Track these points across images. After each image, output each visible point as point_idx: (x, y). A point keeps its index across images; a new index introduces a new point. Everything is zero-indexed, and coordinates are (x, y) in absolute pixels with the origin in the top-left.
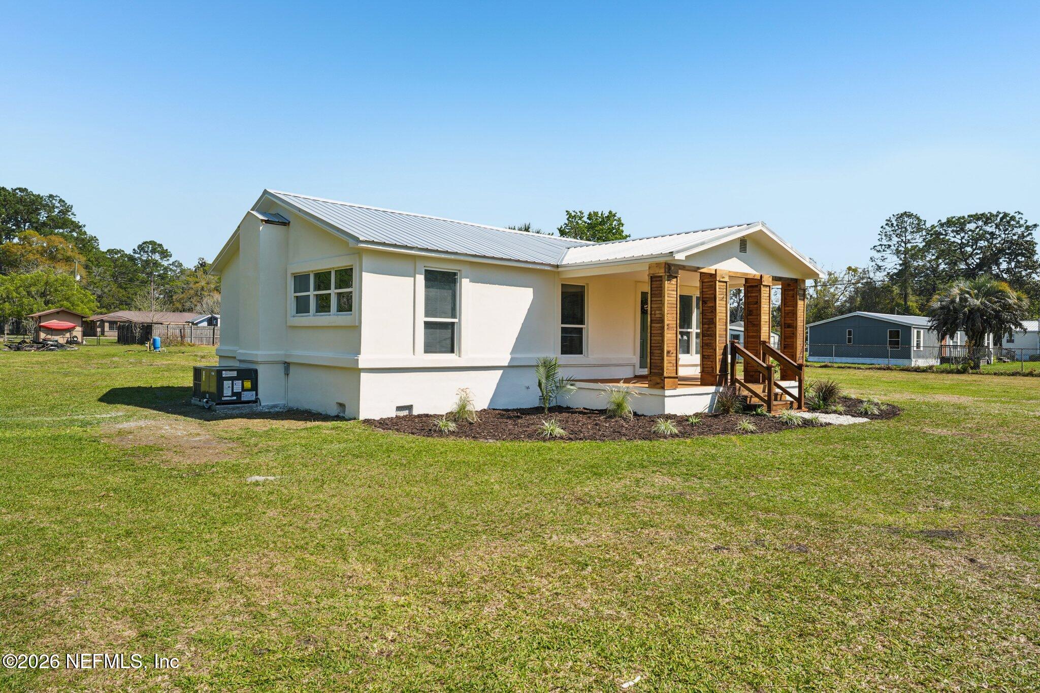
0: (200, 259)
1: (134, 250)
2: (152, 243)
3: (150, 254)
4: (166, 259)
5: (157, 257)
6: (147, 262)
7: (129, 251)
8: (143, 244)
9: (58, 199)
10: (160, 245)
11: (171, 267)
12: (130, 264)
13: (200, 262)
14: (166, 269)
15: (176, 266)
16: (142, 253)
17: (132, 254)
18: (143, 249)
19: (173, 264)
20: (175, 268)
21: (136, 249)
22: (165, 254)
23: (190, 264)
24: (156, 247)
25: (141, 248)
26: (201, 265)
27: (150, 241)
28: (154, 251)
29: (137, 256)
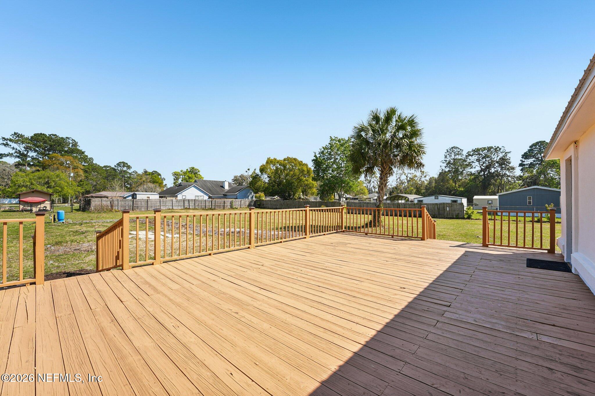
0: (144, 169)
1: (115, 165)
2: (123, 162)
3: (122, 167)
4: (129, 169)
5: (125, 169)
6: (121, 171)
7: (113, 166)
8: (119, 163)
9: (71, 139)
10: (127, 164)
11: (132, 173)
12: (113, 171)
13: (145, 171)
14: (130, 174)
15: (135, 173)
16: (119, 167)
17: (114, 167)
18: (119, 165)
19: (133, 172)
20: (134, 174)
21: (116, 165)
22: (129, 167)
23: (140, 172)
24: (124, 164)
25: (119, 164)
26: (145, 172)
27: (122, 162)
28: (124, 166)
29: (116, 168)
